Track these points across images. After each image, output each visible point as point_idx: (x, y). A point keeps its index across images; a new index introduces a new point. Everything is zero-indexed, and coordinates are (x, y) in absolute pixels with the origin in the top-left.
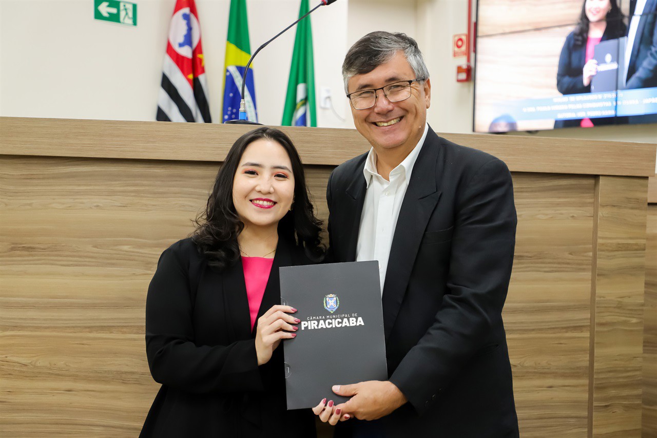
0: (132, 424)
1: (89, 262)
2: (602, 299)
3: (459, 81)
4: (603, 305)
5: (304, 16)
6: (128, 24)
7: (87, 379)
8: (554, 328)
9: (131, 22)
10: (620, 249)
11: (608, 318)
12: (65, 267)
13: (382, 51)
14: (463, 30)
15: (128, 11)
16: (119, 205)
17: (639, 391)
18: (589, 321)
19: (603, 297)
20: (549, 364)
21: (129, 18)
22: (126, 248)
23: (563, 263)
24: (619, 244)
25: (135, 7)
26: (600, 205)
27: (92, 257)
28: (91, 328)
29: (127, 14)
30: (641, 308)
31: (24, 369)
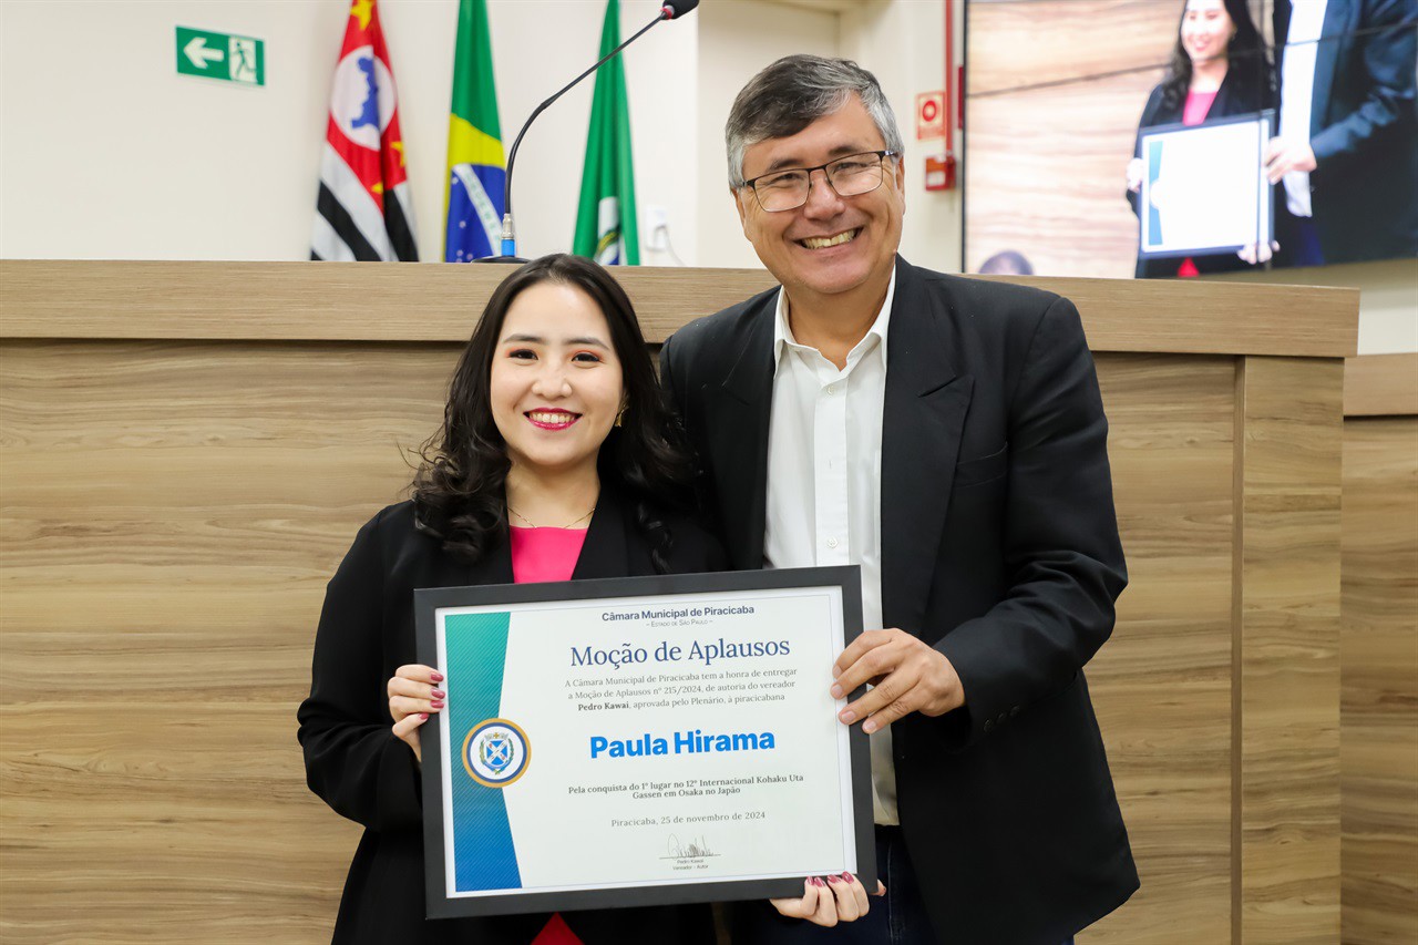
0: (299, 887)
1: (200, 555)
2: (1255, 610)
3: (930, 188)
4: (1258, 624)
5: (611, 55)
6: (247, 83)
7: (203, 797)
8: (1157, 673)
9: (252, 77)
10: (1289, 507)
11: (1268, 650)
12: (150, 567)
13: (821, 90)
14: (935, 83)
15: (246, 55)
16: (259, 436)
17: (1335, 799)
18: (1230, 656)
19: (1258, 607)
20: (1149, 746)
21: (248, 69)
22: (276, 524)
23: (1173, 538)
24: (1287, 497)
25: (259, 46)
26: (1249, 417)
27: (206, 546)
28: (208, 692)
29: (244, 61)
30: (1335, 628)
31: (74, 779)
